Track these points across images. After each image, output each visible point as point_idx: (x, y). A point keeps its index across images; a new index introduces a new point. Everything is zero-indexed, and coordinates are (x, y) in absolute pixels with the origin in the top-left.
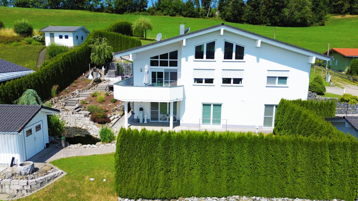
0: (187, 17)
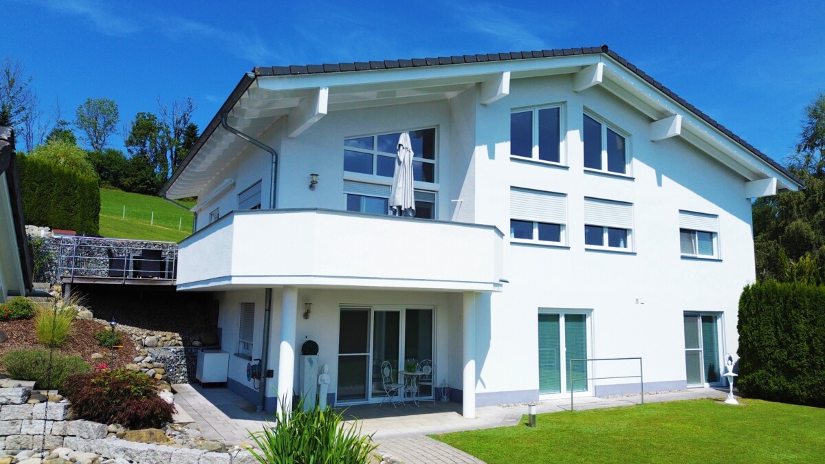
0: (134, 192)
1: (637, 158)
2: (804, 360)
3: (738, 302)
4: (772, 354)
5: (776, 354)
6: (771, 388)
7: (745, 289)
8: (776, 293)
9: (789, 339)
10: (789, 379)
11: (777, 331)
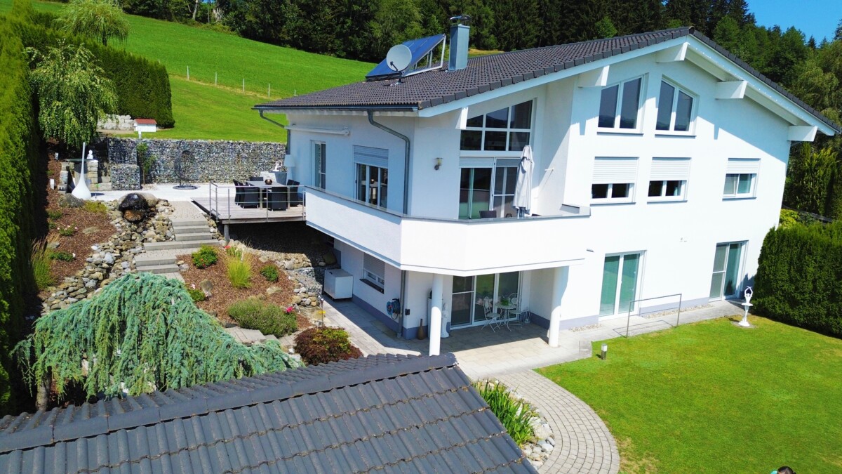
1: (701, 116)
2: (807, 295)
3: (763, 239)
4: (783, 286)
5: (786, 287)
6: (776, 311)
7: (771, 230)
8: (796, 239)
9: (798, 277)
10: (792, 307)
11: (790, 269)
